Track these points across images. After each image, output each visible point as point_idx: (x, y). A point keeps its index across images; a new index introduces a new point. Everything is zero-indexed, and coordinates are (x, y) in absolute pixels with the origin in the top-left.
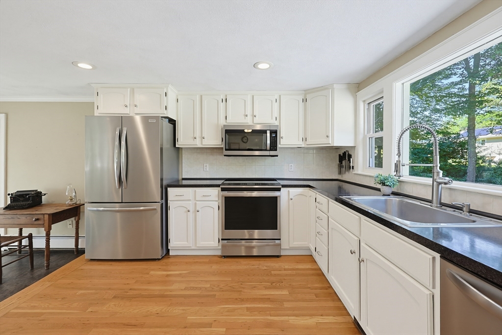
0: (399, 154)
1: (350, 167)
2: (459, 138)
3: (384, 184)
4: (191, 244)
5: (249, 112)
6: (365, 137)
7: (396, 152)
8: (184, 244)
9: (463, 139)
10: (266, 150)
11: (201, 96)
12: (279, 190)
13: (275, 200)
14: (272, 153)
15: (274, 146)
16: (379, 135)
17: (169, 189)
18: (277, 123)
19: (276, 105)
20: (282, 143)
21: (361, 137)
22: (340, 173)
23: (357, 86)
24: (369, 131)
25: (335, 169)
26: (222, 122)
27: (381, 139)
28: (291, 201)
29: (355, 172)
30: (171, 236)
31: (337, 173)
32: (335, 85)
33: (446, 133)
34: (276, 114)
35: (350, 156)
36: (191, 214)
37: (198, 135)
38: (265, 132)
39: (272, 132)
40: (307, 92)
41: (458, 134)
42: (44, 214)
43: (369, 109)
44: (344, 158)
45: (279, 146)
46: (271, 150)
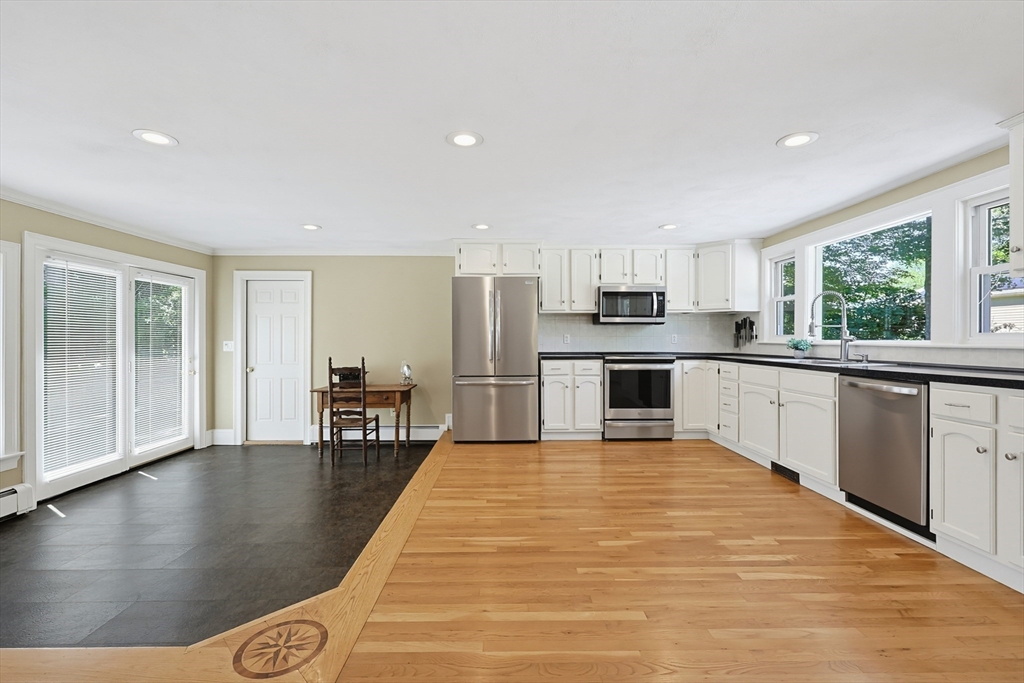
0: (812, 318)
1: (752, 337)
2: (913, 300)
3: (797, 348)
4: (569, 426)
5: (628, 270)
6: (771, 300)
7: (810, 315)
8: (560, 425)
9: (919, 301)
10: (651, 316)
11: (570, 251)
12: (672, 361)
13: (667, 373)
14: (659, 320)
15: (661, 313)
16: (789, 298)
17: (542, 362)
18: (662, 284)
19: (661, 262)
20: (669, 308)
21: (766, 300)
22: (737, 345)
23: (763, 242)
24: (776, 295)
25: (730, 340)
26: (596, 283)
27: (792, 302)
28: (685, 375)
29: (760, 341)
30: (546, 416)
31: (733, 345)
32: (736, 241)
33: (891, 291)
34: (661, 272)
35: (752, 324)
36: (568, 392)
37: (566, 297)
38: (651, 294)
39: (659, 294)
40: (700, 246)
41: (910, 291)
42: (395, 392)
43: (776, 268)
44: (743, 326)
45: (666, 312)
46: (657, 316)
